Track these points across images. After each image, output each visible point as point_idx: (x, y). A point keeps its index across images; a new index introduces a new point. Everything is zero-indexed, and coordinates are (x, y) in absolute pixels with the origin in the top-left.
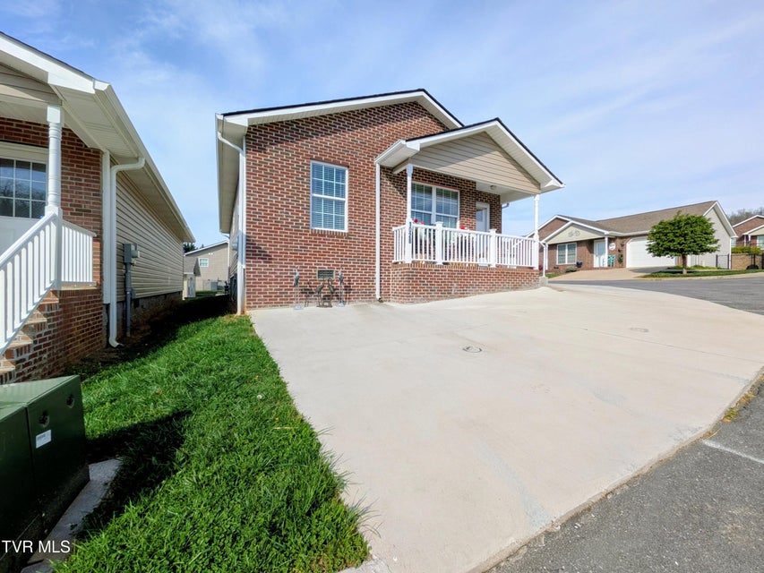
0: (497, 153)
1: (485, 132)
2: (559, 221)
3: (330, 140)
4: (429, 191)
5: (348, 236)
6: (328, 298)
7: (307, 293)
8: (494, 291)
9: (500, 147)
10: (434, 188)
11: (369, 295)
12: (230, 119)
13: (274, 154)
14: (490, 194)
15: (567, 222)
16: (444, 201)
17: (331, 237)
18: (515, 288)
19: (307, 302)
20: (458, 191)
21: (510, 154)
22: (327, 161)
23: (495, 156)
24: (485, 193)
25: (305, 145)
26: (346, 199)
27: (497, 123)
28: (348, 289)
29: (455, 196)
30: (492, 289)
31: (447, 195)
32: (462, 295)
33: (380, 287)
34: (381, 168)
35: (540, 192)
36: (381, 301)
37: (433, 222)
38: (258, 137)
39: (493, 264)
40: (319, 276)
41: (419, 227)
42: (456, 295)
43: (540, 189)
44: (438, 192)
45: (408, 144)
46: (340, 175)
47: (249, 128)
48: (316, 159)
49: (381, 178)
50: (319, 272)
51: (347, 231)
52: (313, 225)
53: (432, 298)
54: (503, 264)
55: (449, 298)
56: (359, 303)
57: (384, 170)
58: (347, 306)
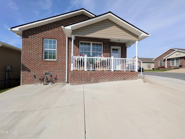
0: (114, 26)
1: (108, 19)
2: (172, 50)
3: (50, 32)
4: (89, 44)
5: (56, 62)
6: (48, 82)
7: (42, 80)
8: (113, 81)
9: (116, 24)
10: (91, 43)
11: (63, 80)
12: (13, 29)
13: (31, 38)
14: (118, 43)
15: (175, 50)
16: (95, 47)
17: (50, 62)
19: (41, 83)
20: (102, 43)
21: (121, 26)
22: (49, 38)
23: (114, 28)
24: (116, 43)
25: (42, 34)
26: (56, 50)
27: (110, 14)
28: (56, 79)
29: (101, 45)
30: (112, 79)
31: (97, 45)
32: (96, 82)
33: (68, 78)
34: (68, 38)
35: (138, 39)
36: (68, 83)
37: (91, 55)
38: (26, 34)
39: (112, 70)
40: (45, 75)
41: (77, 58)
42: (93, 82)
43: (138, 38)
44: (93, 44)
45: (66, 27)
46: (54, 42)
47: (23, 31)
48: (45, 38)
49: (68, 42)
50: (45, 73)
51: (56, 60)
52: (45, 59)
53: (82, 83)
54: (118, 70)
55: (90, 83)
56: (59, 83)
57: (70, 39)
58: (53, 84)
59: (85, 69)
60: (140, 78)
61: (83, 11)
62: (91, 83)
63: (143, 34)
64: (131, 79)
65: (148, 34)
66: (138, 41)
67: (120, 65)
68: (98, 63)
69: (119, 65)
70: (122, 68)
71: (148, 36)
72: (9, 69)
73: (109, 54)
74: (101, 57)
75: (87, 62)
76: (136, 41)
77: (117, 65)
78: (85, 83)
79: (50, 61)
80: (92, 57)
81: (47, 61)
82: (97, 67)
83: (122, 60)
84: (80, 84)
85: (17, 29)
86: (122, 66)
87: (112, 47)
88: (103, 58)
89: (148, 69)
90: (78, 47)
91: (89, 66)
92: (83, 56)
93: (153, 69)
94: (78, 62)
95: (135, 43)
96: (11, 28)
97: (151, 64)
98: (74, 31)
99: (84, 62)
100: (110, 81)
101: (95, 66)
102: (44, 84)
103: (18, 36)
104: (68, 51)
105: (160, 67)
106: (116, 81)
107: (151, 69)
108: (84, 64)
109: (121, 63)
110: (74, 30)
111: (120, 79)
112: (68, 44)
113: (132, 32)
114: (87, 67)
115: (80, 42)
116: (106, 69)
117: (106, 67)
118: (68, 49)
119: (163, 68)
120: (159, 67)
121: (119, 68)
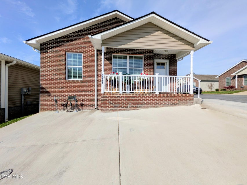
0: (159, 32)
1: (150, 22)
2: (245, 63)
3: (74, 43)
4: (125, 57)
5: (82, 82)
6: (73, 108)
7: (65, 106)
8: (158, 107)
9: (161, 28)
10: (128, 56)
11: (92, 106)
12: (29, 42)
13: (51, 53)
14: (165, 55)
16: (134, 61)
18: (174, 105)
20: (143, 56)
21: (169, 31)
22: (72, 52)
23: (159, 34)
24: (162, 54)
26: (82, 67)
27: (153, 15)
28: (82, 104)
29: (141, 58)
30: (156, 105)
31: (136, 58)
32: (135, 109)
33: (97, 103)
34: (98, 51)
35: (194, 49)
36: (98, 110)
37: (128, 72)
38: (44, 47)
39: (157, 92)
40: (69, 99)
41: (109, 76)
42: (131, 109)
43: (194, 47)
44: (131, 58)
45: (94, 37)
46: (80, 57)
47: (41, 44)
48: (68, 51)
49: (97, 56)
50: (69, 97)
51: (82, 80)
52: (68, 78)
53: (116, 110)
54: (165, 92)
55: (126, 110)
56: (86, 110)
57: (99, 52)
58: (79, 111)
59: (119, 91)
60: (197, 103)
61: (116, 13)
62: (128, 110)
63: (202, 41)
64: (184, 105)
65: (209, 41)
66: (194, 51)
67: (168, 85)
68: (138, 83)
69: (166, 85)
70: (171, 89)
71: (208, 44)
72: (25, 92)
73: (152, 70)
74: (142, 74)
75: (122, 82)
76: (191, 51)
77: (164, 85)
78: (120, 110)
79: (74, 82)
80: (129, 74)
81: (70, 82)
82: (135, 89)
83: (171, 79)
84: (113, 111)
85: (33, 42)
86: (171, 87)
87: (157, 61)
88: (144, 77)
89: (209, 90)
90: (111, 62)
91: (125, 87)
92: (117, 74)
93: (217, 90)
94: (110, 82)
95: (189, 54)
96: (27, 41)
97: (213, 83)
98: (104, 42)
99: (118, 82)
100: (154, 107)
101: (133, 87)
102: (68, 111)
103: (35, 50)
104: (97, 68)
105: (228, 88)
106: (162, 106)
107: (214, 90)
108: (118, 85)
109: (169, 83)
110: (105, 39)
111: (168, 105)
112: (97, 58)
113: (185, 39)
114: (122, 88)
115: (113, 55)
116: (148, 91)
117: (148, 89)
118: (97, 65)
119: (232, 89)
120: (226, 87)
121: (166, 89)
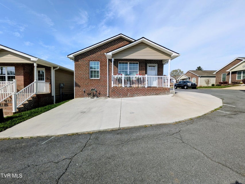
0: (148, 48)
1: (142, 42)
3: (94, 55)
5: (99, 80)
6: (94, 96)
7: (89, 95)
10: (129, 62)
11: (105, 95)
13: (80, 62)
15: (243, 60)
16: (132, 66)
18: (157, 94)
19: (89, 96)
20: (138, 62)
21: (154, 47)
22: (93, 61)
25: (88, 58)
26: (99, 70)
27: (143, 39)
28: (99, 94)
32: (132, 96)
33: (109, 93)
35: (171, 58)
36: (109, 97)
37: (128, 73)
39: (146, 86)
40: (92, 90)
41: (116, 76)
45: (108, 54)
47: (75, 57)
49: (109, 63)
51: (99, 78)
52: (91, 78)
53: (120, 97)
55: (127, 97)
56: (102, 97)
57: (110, 60)
58: (98, 98)
59: (122, 86)
60: (172, 93)
61: (121, 36)
63: (174, 54)
64: (163, 95)
65: (179, 54)
68: (134, 81)
72: (62, 86)
73: (144, 72)
74: (137, 75)
75: (124, 80)
78: (123, 97)
79: (95, 80)
81: (92, 80)
85: (71, 56)
86: (158, 83)
87: (148, 65)
89: (206, 85)
90: (117, 67)
91: (126, 83)
92: (121, 75)
93: (213, 85)
94: (117, 80)
96: (68, 56)
97: (210, 78)
100: (144, 95)
102: (91, 98)
103: (71, 60)
104: (109, 71)
106: (149, 95)
107: (210, 85)
108: (122, 82)
110: (114, 54)
111: (153, 94)
113: (165, 52)
115: (119, 62)
117: (142, 84)
119: (226, 84)
